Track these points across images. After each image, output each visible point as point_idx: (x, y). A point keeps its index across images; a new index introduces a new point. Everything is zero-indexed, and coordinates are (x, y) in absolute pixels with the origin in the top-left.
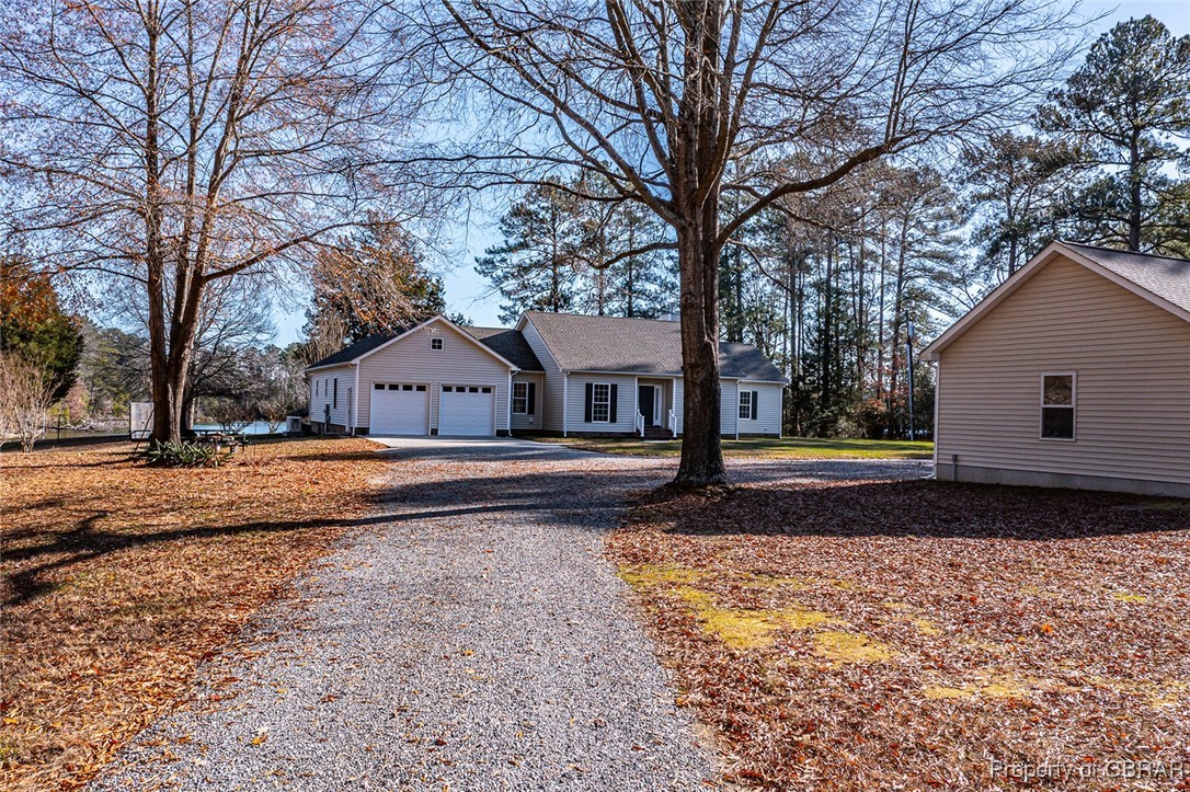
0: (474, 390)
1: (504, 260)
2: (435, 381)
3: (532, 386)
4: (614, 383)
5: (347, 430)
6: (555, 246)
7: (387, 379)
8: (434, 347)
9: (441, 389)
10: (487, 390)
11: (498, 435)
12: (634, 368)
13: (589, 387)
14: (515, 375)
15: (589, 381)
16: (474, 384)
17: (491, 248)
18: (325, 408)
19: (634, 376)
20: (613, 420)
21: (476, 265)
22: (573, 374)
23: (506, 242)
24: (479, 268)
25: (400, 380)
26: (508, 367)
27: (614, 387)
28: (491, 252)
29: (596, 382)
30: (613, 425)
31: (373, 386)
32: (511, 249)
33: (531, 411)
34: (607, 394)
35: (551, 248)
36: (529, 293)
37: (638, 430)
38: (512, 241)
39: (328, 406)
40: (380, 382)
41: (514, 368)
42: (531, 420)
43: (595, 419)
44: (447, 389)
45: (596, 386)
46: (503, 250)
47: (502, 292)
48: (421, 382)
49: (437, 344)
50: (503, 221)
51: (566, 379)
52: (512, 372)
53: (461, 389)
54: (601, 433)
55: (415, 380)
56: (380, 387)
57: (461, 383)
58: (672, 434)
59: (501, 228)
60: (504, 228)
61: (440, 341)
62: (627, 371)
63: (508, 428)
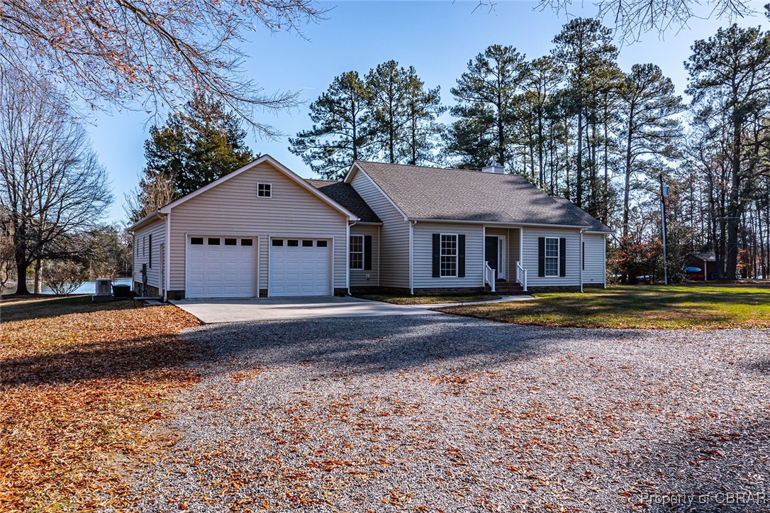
0: (307, 243)
1: (313, 141)
2: (263, 232)
3: (368, 239)
4: (462, 233)
5: (160, 293)
6: (354, 130)
7: (206, 233)
8: (261, 194)
9: (270, 243)
10: (322, 243)
11: (336, 294)
12: (481, 216)
13: (436, 237)
14: (354, 227)
15: (436, 232)
16: (308, 236)
17: (302, 133)
18: (141, 268)
19: (482, 225)
20: (462, 274)
21: (290, 145)
22: (419, 223)
23: (314, 126)
24: (292, 148)
25: (222, 233)
26: (345, 216)
27: (462, 238)
28: (301, 136)
29: (443, 232)
30: (461, 280)
31: (188, 241)
32: (318, 133)
33: (368, 267)
34: (454, 245)
35: (351, 131)
36: (334, 169)
37: (487, 284)
38: (319, 126)
39: (144, 266)
40: (197, 234)
41: (353, 218)
42: (368, 275)
43: (443, 274)
44: (278, 243)
45: (443, 237)
46: (312, 133)
47: (312, 167)
48: (248, 234)
49: (264, 190)
50: (311, 107)
51: (411, 230)
52: (350, 222)
53: (293, 243)
54: (449, 289)
55: (239, 232)
56: (197, 241)
57: (293, 236)
58: (522, 288)
59: (310, 114)
60: (313, 114)
61: (268, 187)
62: (473, 221)
63: (347, 287)
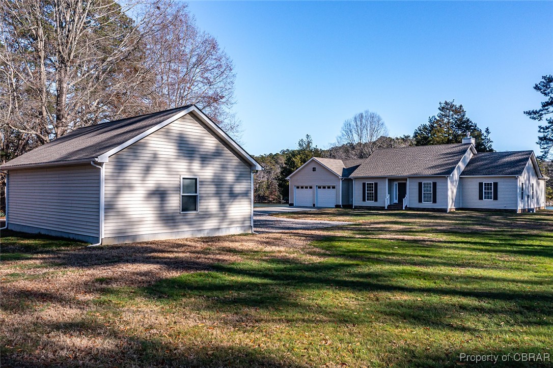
0: (329, 187)
2: (314, 184)
4: (376, 182)
7: (300, 185)
8: (313, 171)
9: (317, 188)
10: (333, 188)
11: (336, 207)
13: (364, 184)
15: (364, 182)
19: (386, 179)
20: (376, 200)
22: (356, 178)
25: (305, 185)
27: (376, 184)
29: (367, 182)
30: (375, 203)
31: (295, 188)
34: (372, 187)
43: (368, 200)
44: (320, 187)
48: (310, 185)
51: (354, 181)
52: (342, 179)
53: (324, 188)
54: (370, 207)
55: (308, 184)
56: (298, 187)
57: (324, 185)
61: (315, 169)
63: (341, 204)
